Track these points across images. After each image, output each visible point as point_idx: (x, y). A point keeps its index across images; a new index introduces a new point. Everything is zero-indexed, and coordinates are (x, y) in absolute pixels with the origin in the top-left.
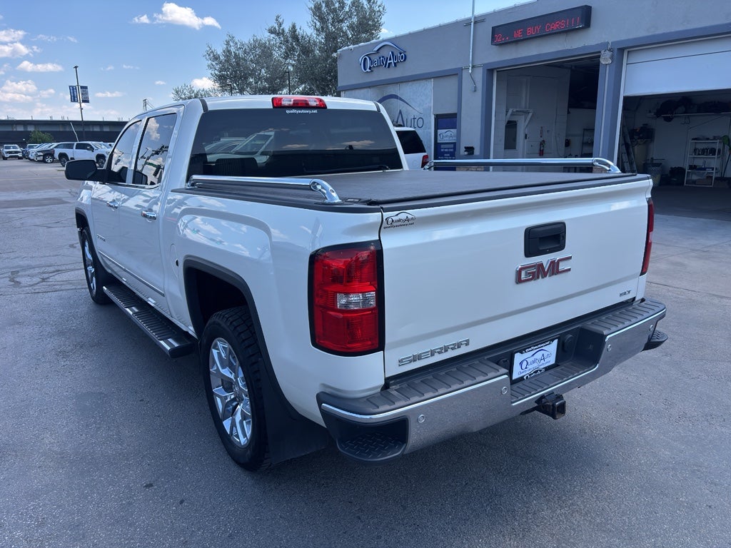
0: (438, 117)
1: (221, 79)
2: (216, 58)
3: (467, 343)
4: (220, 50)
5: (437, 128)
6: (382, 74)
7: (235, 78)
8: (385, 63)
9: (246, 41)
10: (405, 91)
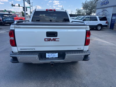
0: (113, 14)
1: (84, 7)
2: (83, 4)
3: (35, 49)
4: (84, 3)
5: (112, 16)
6: (104, 6)
7: (86, 7)
8: (105, 4)
9: (89, 1)
10: (108, 9)
